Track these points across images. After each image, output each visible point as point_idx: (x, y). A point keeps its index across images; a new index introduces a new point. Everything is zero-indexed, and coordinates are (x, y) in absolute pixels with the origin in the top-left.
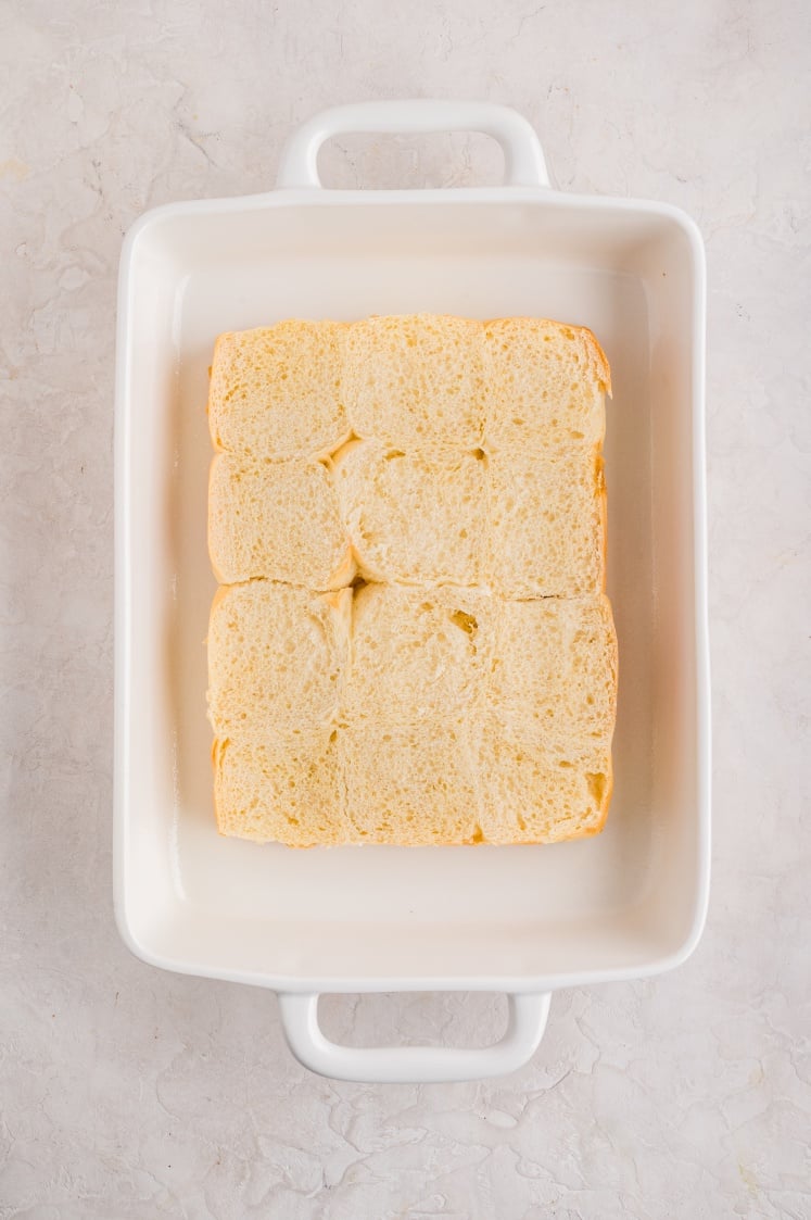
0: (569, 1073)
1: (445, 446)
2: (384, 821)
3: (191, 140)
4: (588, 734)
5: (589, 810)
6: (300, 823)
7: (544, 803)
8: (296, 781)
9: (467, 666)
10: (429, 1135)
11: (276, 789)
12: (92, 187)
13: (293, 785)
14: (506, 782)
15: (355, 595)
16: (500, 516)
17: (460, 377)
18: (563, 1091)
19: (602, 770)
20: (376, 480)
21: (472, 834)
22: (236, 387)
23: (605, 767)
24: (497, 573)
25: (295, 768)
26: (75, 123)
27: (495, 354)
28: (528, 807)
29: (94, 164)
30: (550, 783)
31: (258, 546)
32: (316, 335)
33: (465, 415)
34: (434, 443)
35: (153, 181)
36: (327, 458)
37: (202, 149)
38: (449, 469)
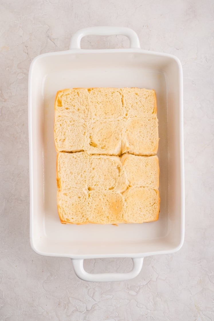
0: (150, 280)
1: (98, 191)
2: (113, 94)
3: (51, 40)
4: (61, 116)
5: (61, 97)
6: (134, 94)
7: (72, 99)
8: (136, 104)
9: (93, 133)
10: (114, 297)
11: (141, 102)
12: (25, 52)
13: (136, 103)
14: (82, 103)
15: (121, 152)
16: (83, 173)
17: (95, 209)
18: (148, 285)
19: (58, 107)
20: (116, 182)
21: (91, 91)
22: (152, 206)
23: (57, 108)
24: (84, 159)
25: (136, 107)
26: (21, 36)
27: (86, 215)
28: (76, 98)
30: (71, 104)
31: (146, 165)
32: (132, 219)
33: (94, 199)
34: (101, 192)
36: (129, 188)
37: (53, 42)
38: (98, 185)
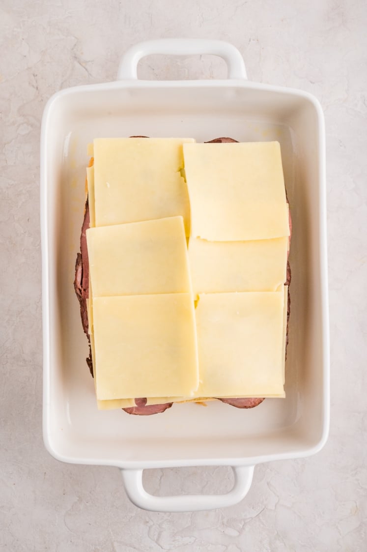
0: (264, 509)
3: (80, 64)
10: (197, 540)
12: (33, 86)
18: (261, 518)
26: (25, 56)
29: (34, 75)
35: (62, 83)
37: (85, 68)
